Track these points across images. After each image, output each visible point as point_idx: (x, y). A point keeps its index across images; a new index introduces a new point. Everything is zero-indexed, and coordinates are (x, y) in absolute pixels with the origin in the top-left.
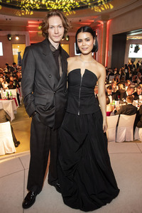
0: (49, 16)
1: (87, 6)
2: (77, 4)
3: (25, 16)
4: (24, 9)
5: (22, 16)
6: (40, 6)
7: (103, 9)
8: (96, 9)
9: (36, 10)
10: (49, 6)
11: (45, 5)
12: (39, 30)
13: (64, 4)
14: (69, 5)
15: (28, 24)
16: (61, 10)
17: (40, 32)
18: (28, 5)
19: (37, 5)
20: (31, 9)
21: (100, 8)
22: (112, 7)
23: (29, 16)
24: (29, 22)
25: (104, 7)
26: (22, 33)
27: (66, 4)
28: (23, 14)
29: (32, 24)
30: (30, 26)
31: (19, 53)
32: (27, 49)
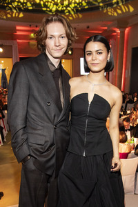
0: (48, 21)
1: (98, 7)
2: (84, 4)
3: (13, 19)
4: (11, 9)
5: (8, 19)
6: (32, 5)
7: (119, 12)
8: (111, 12)
9: (26, 10)
10: (45, 6)
11: (40, 4)
12: (32, 39)
13: (66, 3)
14: (73, 5)
15: (16, 30)
16: (62, 12)
17: (34, 42)
18: (16, 4)
19: (29, 4)
20: (20, 10)
21: (115, 11)
22: (132, 9)
23: (17, 19)
24: (18, 28)
25: (121, 9)
26: (8, 43)
27: (70, 3)
28: (9, 16)
29: (21, 29)
30: (18, 33)
31: (3, 70)
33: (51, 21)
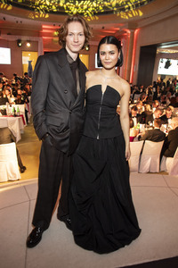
1: (112, 11)
2: (101, 8)
3: (40, 19)
4: (38, 10)
5: (35, 19)
6: (57, 8)
7: (130, 16)
8: (123, 15)
9: (52, 12)
10: (68, 9)
11: (63, 7)
12: (55, 36)
13: (85, 7)
14: (91, 9)
15: (42, 29)
16: (82, 14)
17: (57, 39)
18: (43, 6)
19: (54, 7)
20: (46, 11)
21: (127, 14)
22: (141, 14)
23: (43, 19)
24: (44, 27)
25: (132, 13)
26: (34, 39)
27: (88, 7)
28: (37, 16)
29: (46, 28)
30: (44, 31)
31: (30, 62)
32: (40, 59)
33: (72, 20)
